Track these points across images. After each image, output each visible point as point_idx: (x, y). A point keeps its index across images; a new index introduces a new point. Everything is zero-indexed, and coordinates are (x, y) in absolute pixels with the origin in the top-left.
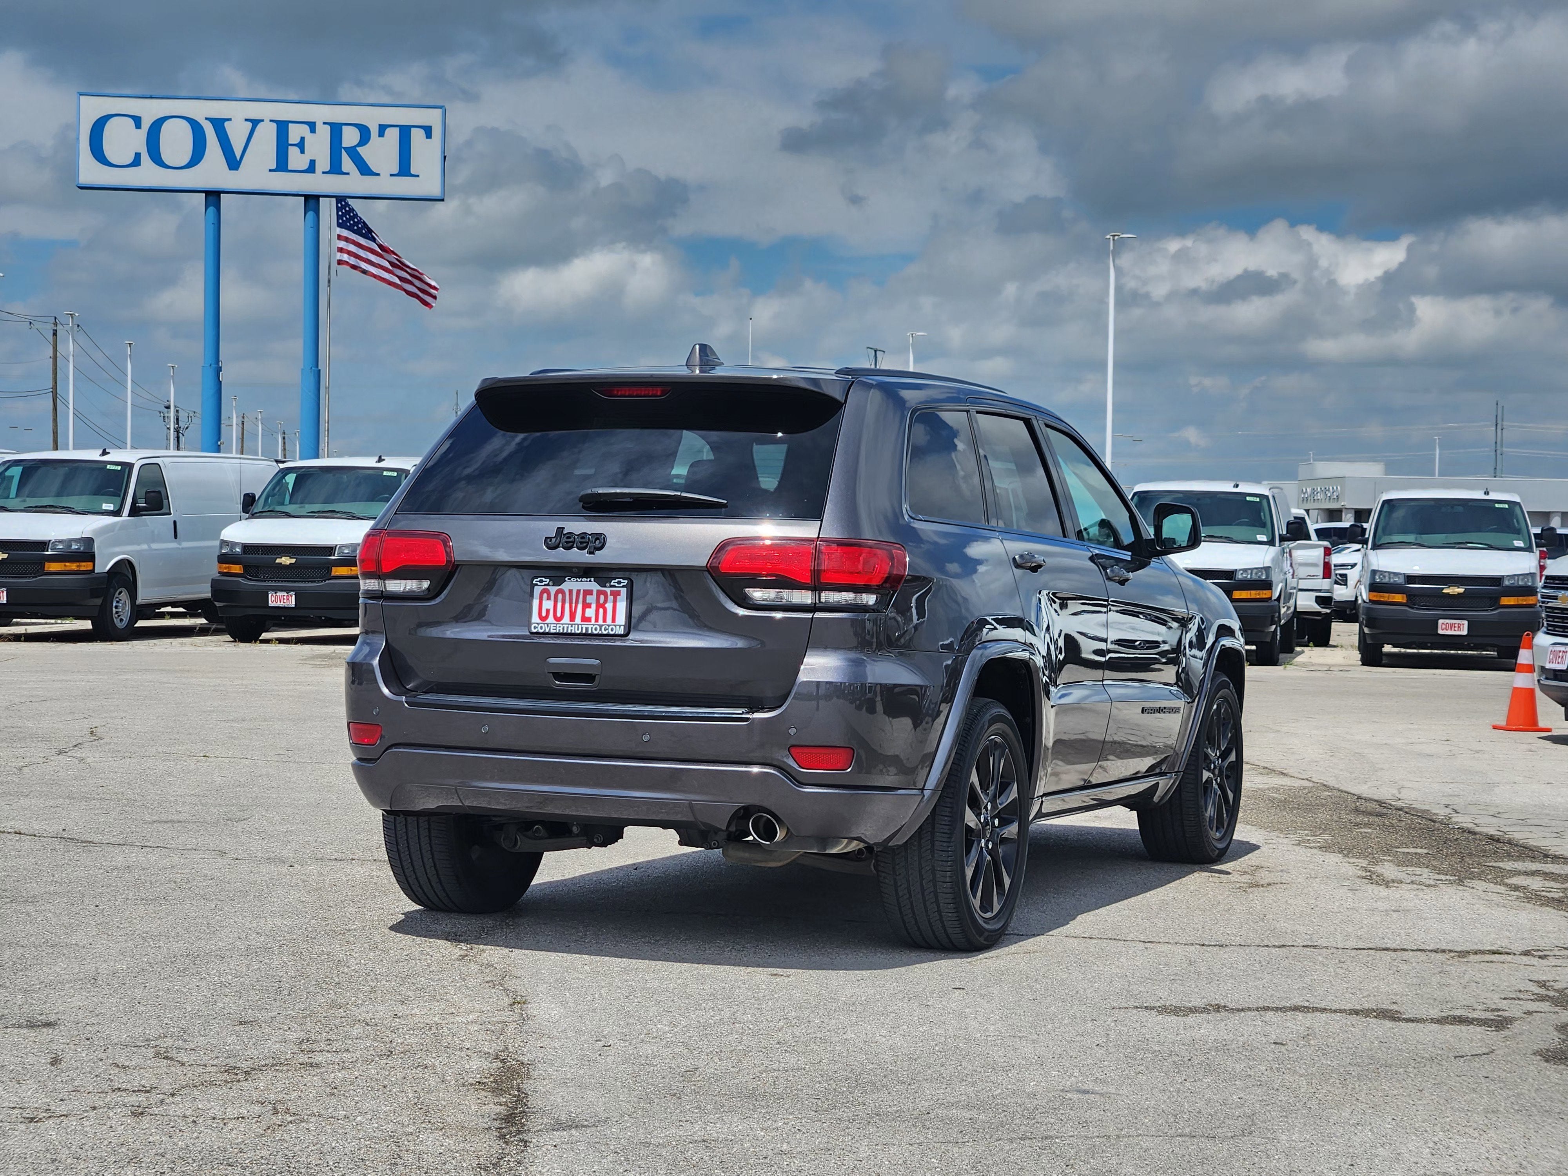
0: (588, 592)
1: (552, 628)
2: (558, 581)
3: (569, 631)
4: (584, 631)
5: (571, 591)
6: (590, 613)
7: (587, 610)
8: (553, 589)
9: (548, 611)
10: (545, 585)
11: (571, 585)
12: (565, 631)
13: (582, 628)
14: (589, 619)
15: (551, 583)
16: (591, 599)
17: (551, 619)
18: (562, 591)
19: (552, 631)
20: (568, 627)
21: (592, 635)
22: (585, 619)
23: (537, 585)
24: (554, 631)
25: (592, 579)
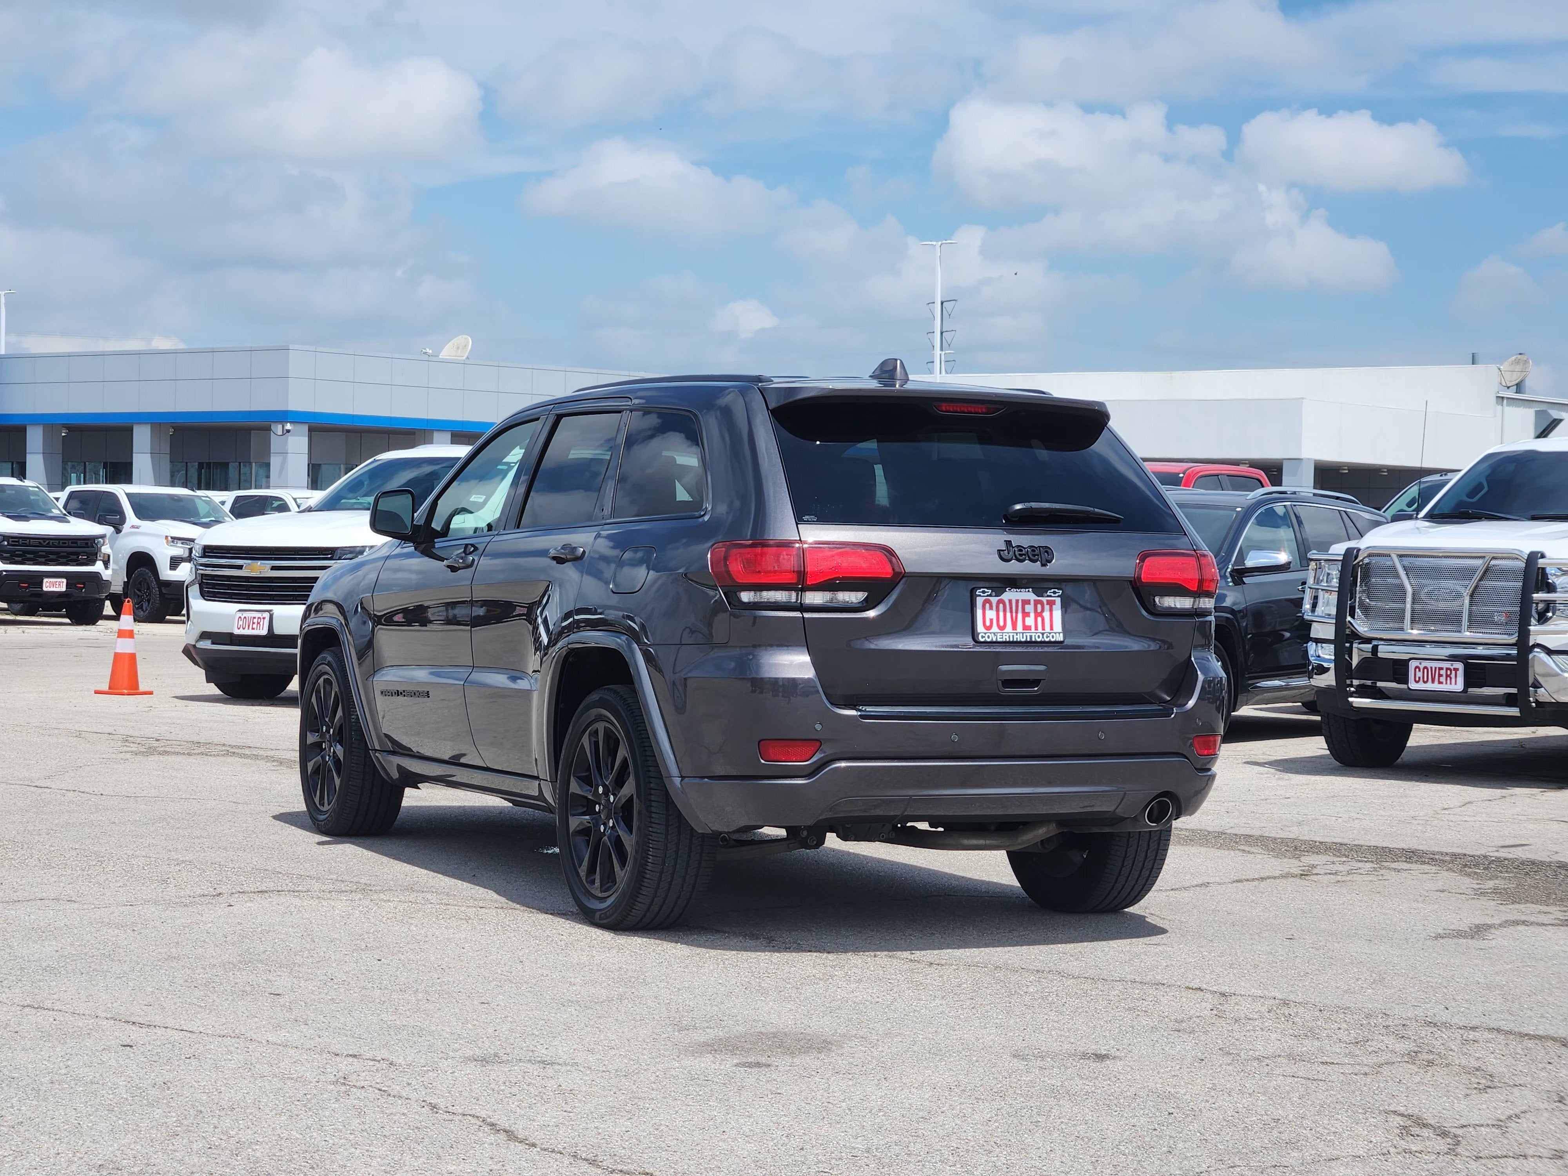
0: (1026, 602)
1: (998, 637)
2: (998, 592)
3: (1015, 640)
4: (1028, 640)
5: (1010, 601)
6: (1030, 621)
7: (1027, 619)
8: (994, 600)
9: (991, 620)
10: (987, 596)
11: (1010, 595)
12: (1011, 640)
13: (1026, 636)
14: (1029, 628)
15: (994, 594)
16: (1029, 608)
17: (995, 629)
18: (1001, 601)
19: (999, 640)
20: (1013, 636)
21: (1036, 642)
22: (1026, 628)
23: (980, 596)
24: (1001, 640)
25: (1030, 590)
